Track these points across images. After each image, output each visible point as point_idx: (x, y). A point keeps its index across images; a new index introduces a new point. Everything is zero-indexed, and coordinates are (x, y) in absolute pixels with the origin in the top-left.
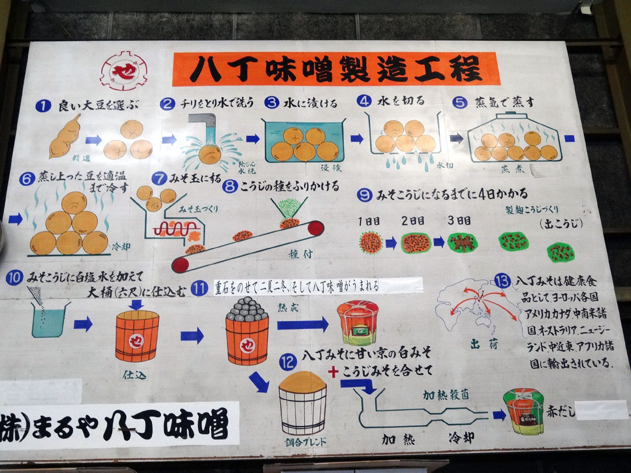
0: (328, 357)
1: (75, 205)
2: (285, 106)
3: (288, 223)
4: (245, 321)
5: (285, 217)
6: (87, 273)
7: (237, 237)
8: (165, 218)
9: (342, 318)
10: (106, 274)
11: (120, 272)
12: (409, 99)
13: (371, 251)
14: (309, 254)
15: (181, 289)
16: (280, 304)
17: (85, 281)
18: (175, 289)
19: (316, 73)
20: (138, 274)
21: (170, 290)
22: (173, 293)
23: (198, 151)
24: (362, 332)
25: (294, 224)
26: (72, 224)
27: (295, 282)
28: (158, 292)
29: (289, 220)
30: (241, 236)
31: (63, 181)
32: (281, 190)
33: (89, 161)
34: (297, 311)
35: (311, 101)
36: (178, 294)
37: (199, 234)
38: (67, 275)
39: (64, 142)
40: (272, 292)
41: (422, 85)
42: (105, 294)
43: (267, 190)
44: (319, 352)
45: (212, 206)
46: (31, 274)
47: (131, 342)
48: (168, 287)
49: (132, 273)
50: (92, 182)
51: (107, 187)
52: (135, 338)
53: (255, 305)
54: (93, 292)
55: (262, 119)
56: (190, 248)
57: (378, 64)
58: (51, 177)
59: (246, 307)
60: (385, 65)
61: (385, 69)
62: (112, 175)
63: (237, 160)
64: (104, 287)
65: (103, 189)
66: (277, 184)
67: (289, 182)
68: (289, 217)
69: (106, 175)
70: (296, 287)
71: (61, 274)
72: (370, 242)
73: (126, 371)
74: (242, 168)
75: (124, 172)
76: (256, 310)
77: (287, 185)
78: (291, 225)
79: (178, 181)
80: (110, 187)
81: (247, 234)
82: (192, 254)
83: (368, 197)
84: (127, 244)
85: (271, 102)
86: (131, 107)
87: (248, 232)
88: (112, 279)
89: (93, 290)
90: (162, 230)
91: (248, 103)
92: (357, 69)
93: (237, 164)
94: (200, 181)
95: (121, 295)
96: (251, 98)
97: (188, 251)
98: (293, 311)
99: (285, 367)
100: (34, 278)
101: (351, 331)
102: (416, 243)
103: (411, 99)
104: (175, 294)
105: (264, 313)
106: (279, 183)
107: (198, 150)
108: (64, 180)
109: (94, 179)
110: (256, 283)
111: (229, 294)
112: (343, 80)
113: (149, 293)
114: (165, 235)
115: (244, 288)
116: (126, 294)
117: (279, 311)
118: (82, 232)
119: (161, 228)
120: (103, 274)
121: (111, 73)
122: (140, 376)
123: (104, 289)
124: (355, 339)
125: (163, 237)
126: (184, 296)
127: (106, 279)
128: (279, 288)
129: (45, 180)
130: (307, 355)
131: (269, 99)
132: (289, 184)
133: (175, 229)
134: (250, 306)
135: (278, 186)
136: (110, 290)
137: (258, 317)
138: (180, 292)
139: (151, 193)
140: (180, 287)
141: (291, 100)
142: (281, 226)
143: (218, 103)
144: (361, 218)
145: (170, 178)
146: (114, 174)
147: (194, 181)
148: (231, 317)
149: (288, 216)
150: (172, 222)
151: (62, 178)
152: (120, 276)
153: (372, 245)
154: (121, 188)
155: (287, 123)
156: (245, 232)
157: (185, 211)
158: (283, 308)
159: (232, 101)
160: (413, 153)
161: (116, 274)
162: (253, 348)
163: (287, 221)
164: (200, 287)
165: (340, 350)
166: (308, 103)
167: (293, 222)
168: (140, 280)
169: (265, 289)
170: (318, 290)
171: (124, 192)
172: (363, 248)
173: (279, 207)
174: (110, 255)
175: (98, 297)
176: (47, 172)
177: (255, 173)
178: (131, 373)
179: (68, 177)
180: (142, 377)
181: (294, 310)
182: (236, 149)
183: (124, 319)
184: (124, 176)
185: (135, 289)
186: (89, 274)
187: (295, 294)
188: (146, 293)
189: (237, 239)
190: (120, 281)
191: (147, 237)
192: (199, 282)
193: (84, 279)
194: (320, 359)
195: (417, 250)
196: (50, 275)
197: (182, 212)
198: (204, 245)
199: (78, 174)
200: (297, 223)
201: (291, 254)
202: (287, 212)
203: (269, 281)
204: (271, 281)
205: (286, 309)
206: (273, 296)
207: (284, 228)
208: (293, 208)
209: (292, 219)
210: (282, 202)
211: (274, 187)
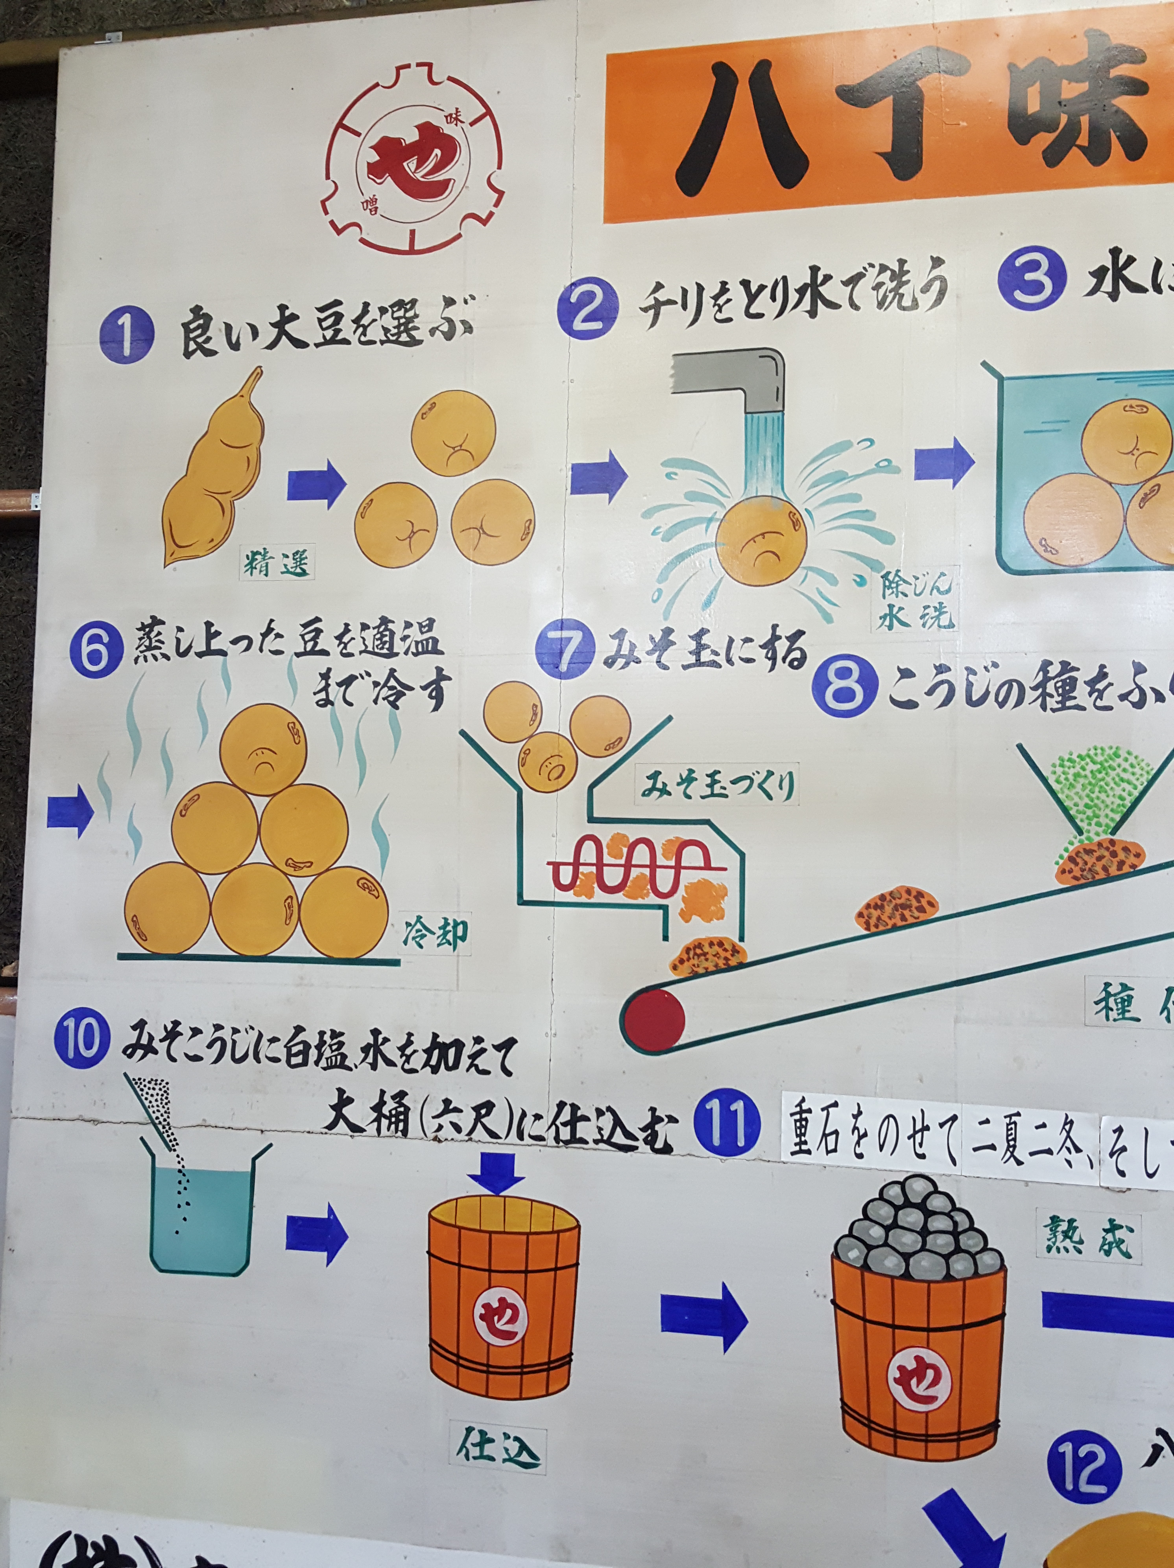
1: (268, 756)
2: (1092, 292)
3: (1091, 860)
4: (907, 1276)
5: (1080, 832)
6: (322, 1034)
7: (875, 913)
8: (592, 819)
10: (386, 1040)
11: (435, 1036)
15: (656, 1120)
16: (1055, 1220)
17: (317, 1063)
18: (635, 1121)
20: (498, 1048)
21: (618, 1122)
22: (628, 1135)
23: (715, 525)
25: (1121, 864)
26: (259, 833)
27: (1119, 1130)
28: (572, 1123)
29: (1100, 844)
30: (888, 909)
31: (220, 658)
32: (1064, 708)
33: (304, 573)
34: (1128, 1256)
36: (646, 1141)
37: (723, 892)
38: (254, 1035)
39: (212, 494)
40: (1019, 1163)
42: (385, 1122)
43: (1002, 705)
45: (770, 774)
46: (134, 1028)
47: (482, 1317)
48: (609, 1109)
49: (478, 1040)
50: (320, 663)
51: (376, 684)
52: (495, 1305)
53: (948, 1215)
54: (346, 1111)
55: (985, 364)
56: (688, 950)
58: (178, 640)
59: (913, 1217)
62: (392, 633)
63: (874, 565)
64: (383, 1093)
65: (361, 691)
66: (1047, 679)
67: (1102, 667)
68: (1096, 834)
69: (369, 634)
70: (1124, 1149)
71: (235, 1031)
73: (469, 1430)
74: (898, 602)
75: (431, 621)
76: (955, 1234)
77: (1092, 683)
78: (1105, 869)
79: (638, 662)
80: (385, 685)
81: (915, 903)
82: (695, 976)
84: (456, 924)
85: (1029, 276)
86: (445, 327)
87: (920, 895)
88: (408, 1061)
89: (343, 1101)
90: (582, 869)
91: (925, 290)
93: (876, 581)
94: (722, 659)
95: (440, 1127)
96: (937, 262)
97: (682, 961)
98: (1108, 1253)
99: (1069, 1486)
100: (144, 1040)
104: (636, 1139)
105: (985, 1249)
106: (1054, 670)
107: (710, 520)
108: (223, 653)
109: (324, 653)
110: (954, 1118)
111: (845, 1156)
113: (539, 1128)
114: (591, 896)
115: (903, 1137)
116: (457, 1128)
117: (1049, 1249)
118: (296, 866)
119: (576, 864)
120: (376, 1040)
121: (363, 171)
122: (519, 1454)
123: (382, 1103)
125: (583, 899)
126: (667, 1149)
127: (390, 1063)
128: (1049, 1152)
129: (157, 652)
131: (1019, 262)
132: (1102, 674)
133: (628, 866)
134: (928, 1214)
135: (1050, 687)
136: (401, 1105)
137: (961, 1266)
138: (655, 1135)
139: (536, 712)
140: (653, 1110)
141: (1122, 260)
142: (1063, 872)
143: (793, 297)
145: (605, 647)
146: (397, 628)
147: (699, 663)
148: (854, 1254)
149: (1094, 828)
150: (618, 839)
151: (215, 644)
152: (436, 1052)
154: (424, 688)
155: (1102, 377)
156: (908, 891)
157: (664, 791)
158: (1066, 1235)
159: (853, 281)
161: (422, 1042)
162: (943, 1391)
163: (1089, 852)
164: (728, 1118)
167: (1114, 854)
168: (509, 1073)
169: (993, 1147)
171: (436, 709)
173: (1055, 786)
174: (396, 963)
175: (362, 1130)
176: (163, 623)
177: (951, 625)
178: (485, 1440)
179: (235, 642)
180: (525, 1458)
181: (1115, 1251)
182: (868, 514)
183: (455, 1226)
184: (435, 641)
185: (489, 1106)
186: (327, 1037)
187: (1122, 1183)
188: (530, 1126)
189: (873, 921)
190: (435, 1070)
191: (525, 898)
192: (727, 1096)
193: (313, 1054)
196: (196, 1032)
197: (656, 794)
198: (742, 939)
199: (270, 630)
200: (1132, 860)
201: (1106, 999)
202: (1087, 806)
203: (1010, 1116)
204: (1018, 1114)
205: (1081, 1242)
206: (1027, 1183)
207: (1076, 883)
208: (1118, 791)
209: (1112, 842)
210: (1067, 764)
211: (1035, 688)
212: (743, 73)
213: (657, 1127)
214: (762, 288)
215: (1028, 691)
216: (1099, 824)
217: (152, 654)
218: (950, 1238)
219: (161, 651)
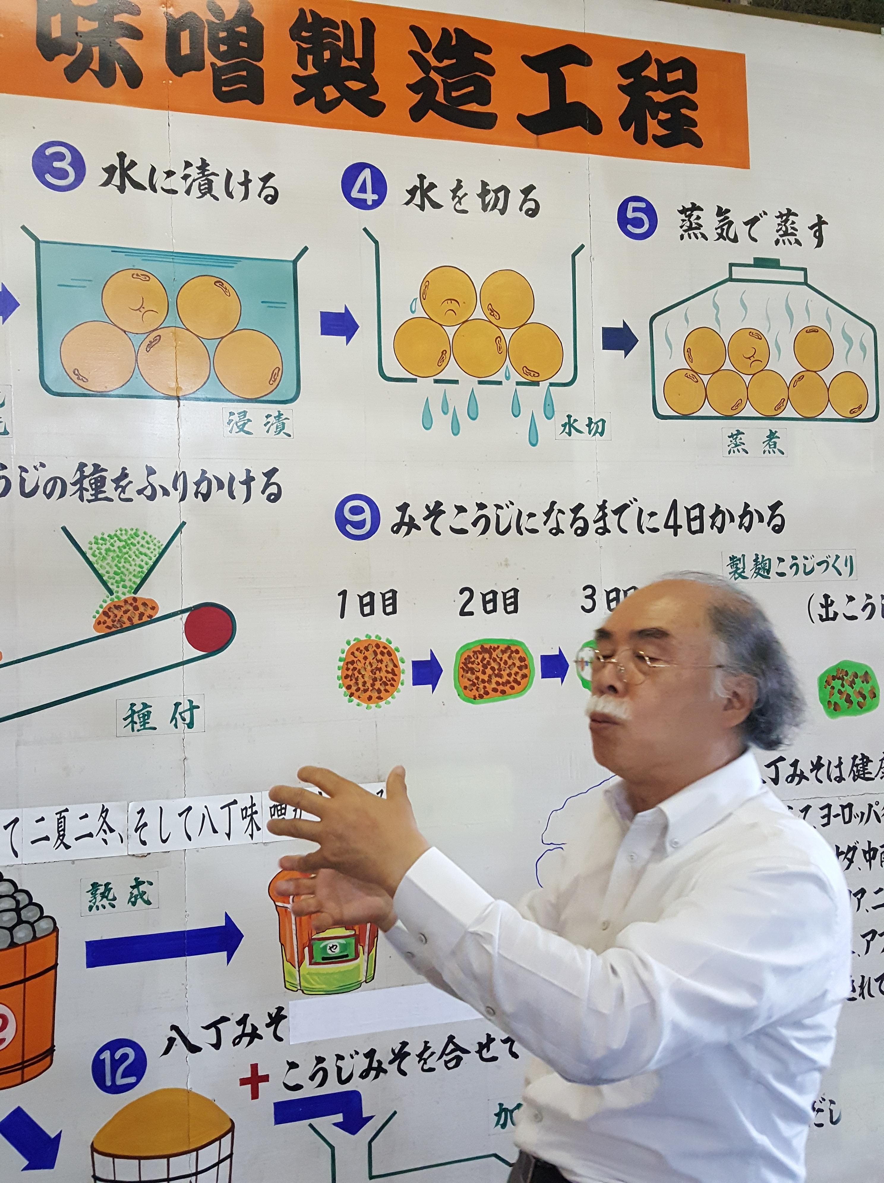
0: (240, 1037)
2: (105, 184)
3: (119, 613)
5: (111, 592)
9: (282, 913)
12: (497, 191)
13: (370, 698)
14: (187, 715)
16: (95, 885)
19: (213, 64)
24: (337, 950)
25: (141, 615)
27: (142, 811)
29: (126, 601)
32: (97, 499)
34: (148, 903)
35: (193, 172)
40: (67, 847)
41: (538, 146)
43: (49, 496)
44: (214, 1025)
53: (12, 896)
55: (24, 228)
57: (411, 53)
60: (429, 56)
61: (433, 75)
66: (83, 477)
67: (124, 469)
68: (123, 594)
70: (145, 825)
72: (369, 668)
76: (18, 910)
77: (117, 481)
78: (130, 619)
83: (368, 526)
85: (56, 164)
92: (345, 63)
98: (134, 904)
99: (109, 1082)
101: (306, 949)
102: (493, 669)
103: (501, 195)
105: (42, 917)
106: (88, 470)
110: (16, 820)
112: (299, 99)
117: (91, 908)
124: (318, 974)
128: (90, 835)
130: (179, 1041)
131: (49, 151)
132: (124, 475)
135: (86, 484)
137: (22, 934)
141: (127, 163)
142: (99, 623)
144: (344, 593)
149: (121, 589)
153: (375, 680)
155: (115, 250)
158: (103, 896)
160: (500, 383)
162: (9, 1034)
163: (118, 607)
165: (274, 1012)
166: (186, 177)
167: (136, 608)
169: (47, 838)
170: (215, 831)
172: (349, 687)
173: (92, 559)
177: (6, 433)
181: (139, 901)
187: (144, 850)
194: (217, 1046)
195: (495, 690)
200: (149, 612)
201: (131, 716)
202: (116, 573)
203: (60, 813)
204: (67, 810)
205: (115, 899)
206: (73, 862)
207: (109, 631)
208: (138, 562)
209: (135, 599)
210: (100, 541)
211: (74, 484)
215: (69, 486)
216: (124, 587)
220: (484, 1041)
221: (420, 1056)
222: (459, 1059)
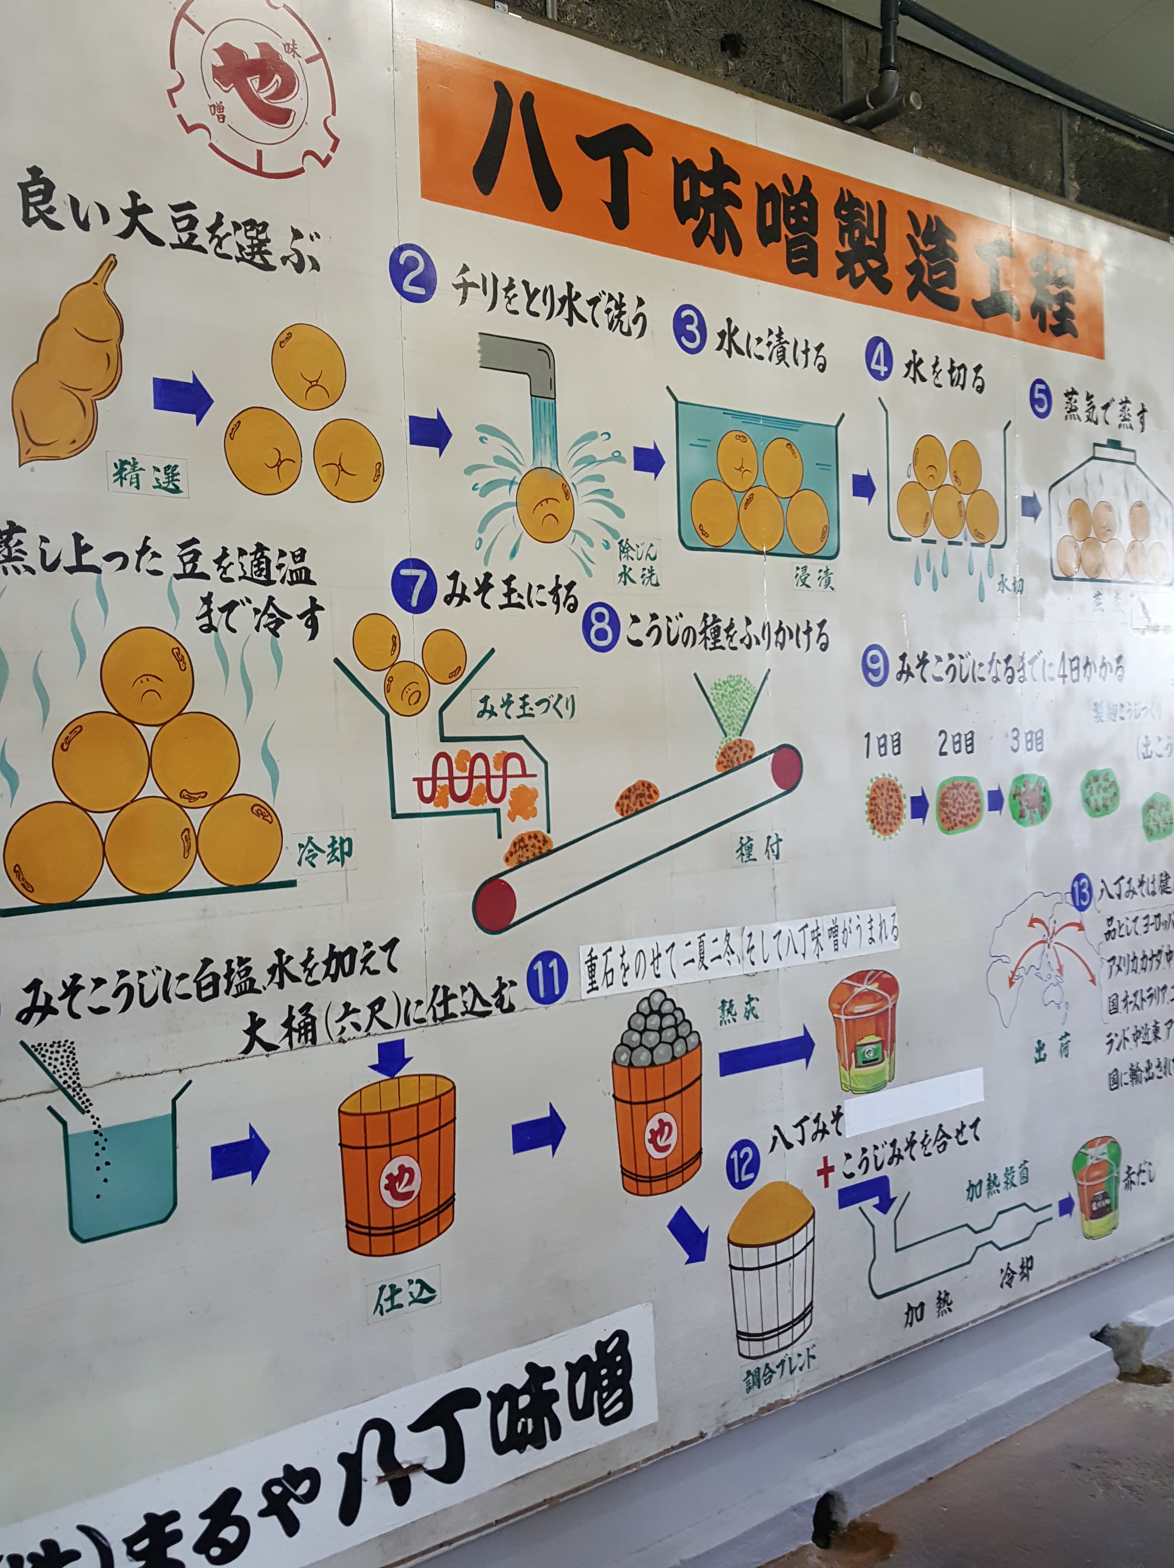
0: (816, 1133)
1: (153, 683)
2: (720, 348)
3: (731, 755)
4: (652, 1064)
5: (726, 735)
6: (229, 962)
7: (626, 802)
8: (443, 739)
9: (838, 1023)
10: (290, 958)
11: (332, 947)
12: (959, 368)
13: (885, 831)
14: (775, 847)
15: (502, 986)
16: (723, 1002)
17: (227, 992)
18: (488, 992)
19: (786, 238)
20: (384, 949)
21: (477, 994)
22: (485, 1003)
23: (515, 487)
24: (871, 1055)
25: (745, 756)
26: (150, 765)
27: (751, 935)
28: (444, 1003)
29: (735, 743)
30: (633, 798)
31: (94, 575)
32: (715, 648)
33: (177, 490)
34: (757, 1017)
35: (773, 339)
36: (497, 1005)
37: (534, 794)
38: (162, 975)
39: (71, 389)
40: (705, 968)
41: (983, 329)
42: (295, 1035)
44: (799, 1124)
45: (560, 697)
46: (27, 990)
47: (387, 1187)
48: (470, 985)
49: (368, 944)
50: (201, 587)
51: (256, 611)
52: (396, 1173)
53: (672, 1014)
54: (259, 1033)
55: (668, 388)
56: (515, 844)
57: (909, 236)
58: (43, 552)
59: (654, 1021)
60: (919, 240)
61: (922, 258)
62: (268, 561)
63: (614, 534)
64: (291, 1008)
65: (242, 617)
66: (706, 627)
67: (730, 619)
68: (733, 736)
69: (247, 560)
70: (753, 947)
71: (142, 974)
72: (884, 804)
73: (382, 1288)
74: (629, 564)
75: (303, 551)
76: (676, 1026)
77: (727, 630)
78: (737, 760)
79: (469, 600)
80: (265, 612)
81: (647, 793)
82: (521, 864)
83: (882, 674)
84: (342, 841)
85: (688, 327)
86: (295, 259)
87: (650, 786)
88: (310, 974)
89: (257, 1023)
90: (439, 782)
91: (635, 321)
92: (868, 242)
93: (614, 544)
94: (524, 602)
95: (343, 1029)
96: (641, 302)
97: (511, 854)
98: (748, 1018)
99: (737, 1179)
100: (41, 1002)
101: (853, 1054)
102: (959, 803)
103: (962, 371)
104: (490, 1005)
105: (691, 1032)
106: (709, 621)
107: (512, 483)
108: (97, 570)
109: (205, 576)
110: (673, 945)
111: (618, 988)
112: (840, 275)
113: (420, 1012)
114: (446, 806)
115: (648, 964)
116: (357, 1027)
117: (721, 1023)
118: (191, 798)
119: (434, 779)
120: (280, 960)
121: (209, 74)
122: (421, 1293)
123: (291, 1018)
124: (861, 1076)
125: (441, 809)
126: (511, 1008)
127: (295, 979)
128: (719, 957)
129: (18, 564)
130: (779, 1139)
131: (682, 314)
133: (471, 778)
134: (662, 1016)
135: (708, 633)
136: (308, 1016)
137: (679, 1048)
138: (502, 999)
139: (396, 642)
140: (500, 978)
141: (732, 329)
142: (719, 763)
143: (558, 305)
144: (868, 735)
145: (444, 587)
146: (272, 555)
147: (510, 605)
148: (624, 1058)
149: (732, 732)
150: (463, 754)
151: (87, 559)
152: (334, 962)
153: (888, 814)
154: (301, 617)
155: (726, 411)
156: (643, 784)
157: (493, 713)
158: (728, 1011)
159: (594, 302)
160: (960, 544)
161: (321, 955)
162: (673, 1140)
163: (730, 748)
164: (548, 974)
165: (835, 1110)
166: (769, 344)
167: (741, 750)
168: (394, 970)
169: (693, 961)
170: (796, 952)
171: (312, 637)
172: (872, 821)
173: (713, 703)
174: (292, 884)
175: (276, 1047)
176: (24, 531)
177: (657, 585)
178: (395, 1290)
179: (109, 558)
180: (426, 1294)
181: (751, 1016)
182: (607, 492)
183: (361, 1114)
184: (308, 571)
185: (381, 1001)
186: (234, 965)
187: (753, 969)
188: (416, 1013)
189: (625, 808)
190: (334, 978)
191: (398, 812)
192: (546, 957)
193: (223, 983)
194: (802, 1142)
195: (961, 822)
196: (99, 982)
197: (487, 715)
198: (549, 831)
199: (145, 549)
200: (750, 752)
201: (741, 849)
202: (729, 717)
203: (700, 937)
204: (704, 935)
205: (735, 1014)
206: (710, 981)
207: (725, 770)
208: (742, 707)
209: (740, 741)
210: (718, 687)
211: (701, 633)
212: (517, 99)
213: (504, 992)
214: (537, 291)
215: (698, 635)
216: (734, 729)
217: (13, 566)
218: (673, 1030)
219: (24, 563)
220: (959, 1128)
221: (922, 1143)
222: (945, 1143)
